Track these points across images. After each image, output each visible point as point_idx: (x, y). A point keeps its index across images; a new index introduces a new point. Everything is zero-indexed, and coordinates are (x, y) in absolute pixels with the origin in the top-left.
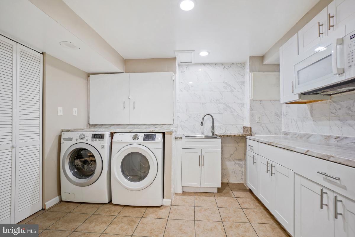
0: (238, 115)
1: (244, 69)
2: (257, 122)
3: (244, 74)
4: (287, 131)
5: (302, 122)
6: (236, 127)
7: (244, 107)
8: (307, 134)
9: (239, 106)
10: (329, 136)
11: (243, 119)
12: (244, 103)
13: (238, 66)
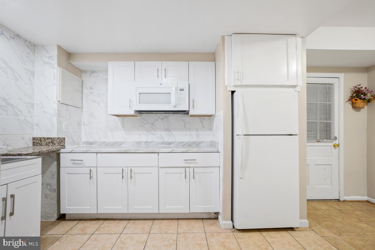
0: (25, 120)
1: (34, 53)
2: (64, 131)
3: (34, 61)
4: (91, 140)
5: (112, 132)
6: (23, 138)
7: (34, 110)
8: (119, 142)
9: (27, 107)
10: (140, 142)
11: (32, 127)
12: (34, 103)
13: (25, 43)
